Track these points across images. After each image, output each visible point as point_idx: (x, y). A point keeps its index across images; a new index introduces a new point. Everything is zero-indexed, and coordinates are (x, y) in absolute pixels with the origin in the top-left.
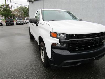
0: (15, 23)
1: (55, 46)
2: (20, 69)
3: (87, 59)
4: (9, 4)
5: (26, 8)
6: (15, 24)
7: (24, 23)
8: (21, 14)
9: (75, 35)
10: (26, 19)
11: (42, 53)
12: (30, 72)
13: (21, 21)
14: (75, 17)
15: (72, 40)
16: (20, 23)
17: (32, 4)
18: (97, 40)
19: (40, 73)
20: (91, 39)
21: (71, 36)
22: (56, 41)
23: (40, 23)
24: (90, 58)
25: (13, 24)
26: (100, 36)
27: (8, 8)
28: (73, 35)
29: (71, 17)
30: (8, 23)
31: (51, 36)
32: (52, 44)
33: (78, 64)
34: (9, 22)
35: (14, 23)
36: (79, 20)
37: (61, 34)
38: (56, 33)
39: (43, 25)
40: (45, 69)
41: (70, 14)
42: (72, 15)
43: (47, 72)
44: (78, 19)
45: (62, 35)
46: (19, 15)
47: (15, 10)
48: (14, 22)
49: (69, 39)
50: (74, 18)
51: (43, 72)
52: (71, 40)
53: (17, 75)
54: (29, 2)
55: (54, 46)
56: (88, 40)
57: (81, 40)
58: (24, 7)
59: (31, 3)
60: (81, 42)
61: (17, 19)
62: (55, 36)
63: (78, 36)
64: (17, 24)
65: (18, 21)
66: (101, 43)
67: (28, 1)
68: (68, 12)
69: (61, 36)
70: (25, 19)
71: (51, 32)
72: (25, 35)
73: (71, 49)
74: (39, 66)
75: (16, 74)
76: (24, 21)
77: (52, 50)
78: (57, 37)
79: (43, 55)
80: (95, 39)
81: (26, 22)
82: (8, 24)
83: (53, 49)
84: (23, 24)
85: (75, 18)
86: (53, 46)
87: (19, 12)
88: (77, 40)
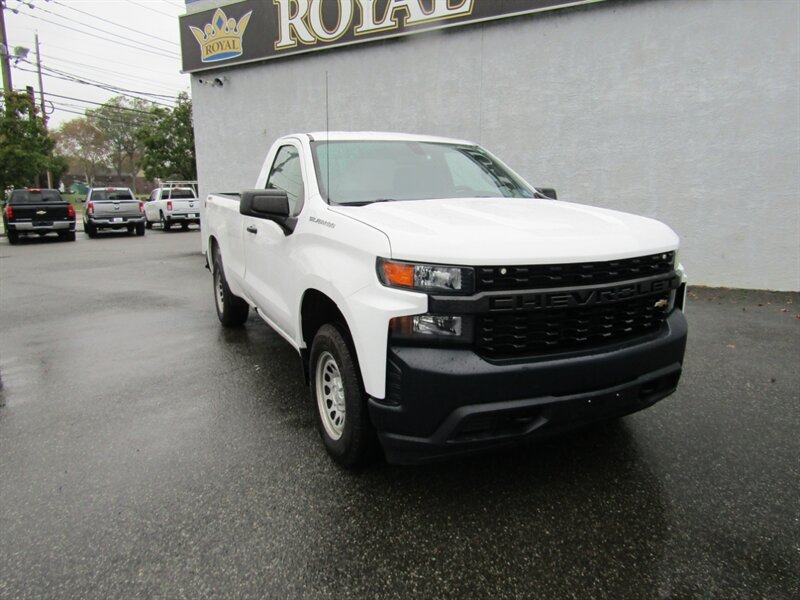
0: (80, 222)
1: (404, 334)
2: (202, 486)
3: (578, 396)
4: (30, 89)
5: (158, 112)
6: (80, 236)
7: (150, 225)
8: (116, 159)
9: (504, 271)
10: (165, 197)
11: (328, 391)
12: (264, 496)
13: (124, 206)
14: (509, 177)
15: (492, 299)
16: (118, 220)
17: (217, 88)
18: (621, 296)
19: (325, 498)
20: (591, 291)
21: (487, 276)
22: (412, 303)
23: (312, 219)
24: (593, 394)
25: (67, 236)
26: (635, 276)
27: (25, 117)
28: (497, 268)
29: (487, 181)
30: (28, 225)
31: (382, 281)
32: (392, 322)
33: (530, 423)
34: (36, 219)
35: (72, 226)
36: (537, 196)
37: (435, 266)
38: (411, 264)
39: (332, 225)
40: (348, 478)
41: (480, 158)
42: (495, 170)
43: (360, 490)
44: (529, 191)
45: (439, 273)
46: (102, 166)
47: (70, 130)
48: (72, 218)
49: (477, 292)
50: (508, 185)
51: (337, 492)
52: (485, 297)
53: (190, 513)
54: (194, 74)
55: (400, 333)
56: (575, 294)
57: (538, 296)
58: (139, 102)
59: (210, 80)
60: (539, 304)
61: (96, 196)
62: (405, 279)
63: (522, 275)
64: (94, 231)
65: (101, 207)
66: (649, 313)
67: (186, 68)
68: (465, 151)
69: (435, 279)
70: (159, 192)
71: (380, 262)
72: (177, 304)
73: (489, 344)
74: (308, 467)
75: (185, 510)
76: (146, 205)
77: (390, 356)
78: (416, 284)
79: (329, 403)
80: (612, 289)
81: (166, 213)
82: (26, 231)
83: (395, 351)
84: (141, 233)
85: (513, 188)
86: (394, 335)
87: (99, 142)
88: (520, 297)
